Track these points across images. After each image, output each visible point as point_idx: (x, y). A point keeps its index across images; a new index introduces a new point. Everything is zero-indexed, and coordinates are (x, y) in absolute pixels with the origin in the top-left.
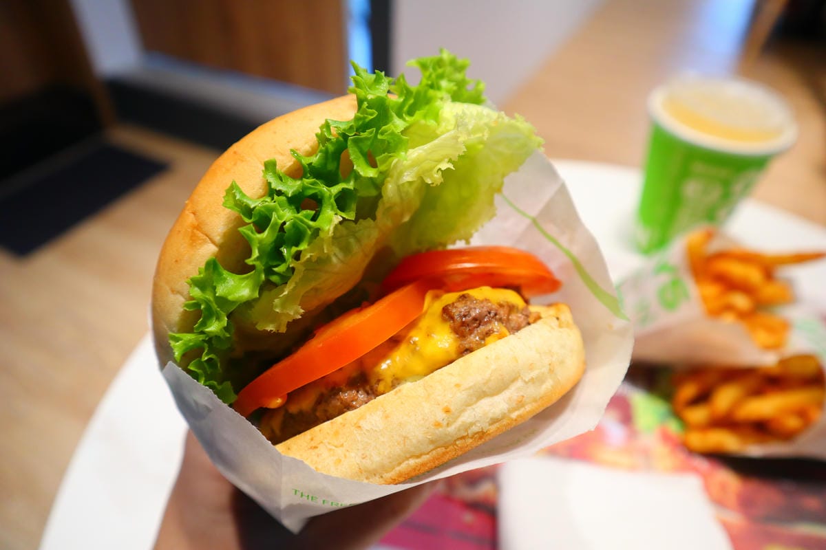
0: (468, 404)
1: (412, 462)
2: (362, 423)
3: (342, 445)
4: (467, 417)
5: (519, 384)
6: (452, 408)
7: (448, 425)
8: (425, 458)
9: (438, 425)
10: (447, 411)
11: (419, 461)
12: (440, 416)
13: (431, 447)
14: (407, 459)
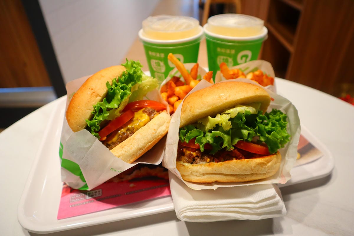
0: (158, 128)
1: (149, 144)
2: (135, 138)
3: (131, 144)
4: (159, 131)
5: (165, 123)
6: (155, 129)
7: (156, 133)
8: (152, 142)
9: (153, 133)
10: (155, 130)
11: (150, 143)
12: (153, 131)
13: (153, 139)
14: (148, 143)
